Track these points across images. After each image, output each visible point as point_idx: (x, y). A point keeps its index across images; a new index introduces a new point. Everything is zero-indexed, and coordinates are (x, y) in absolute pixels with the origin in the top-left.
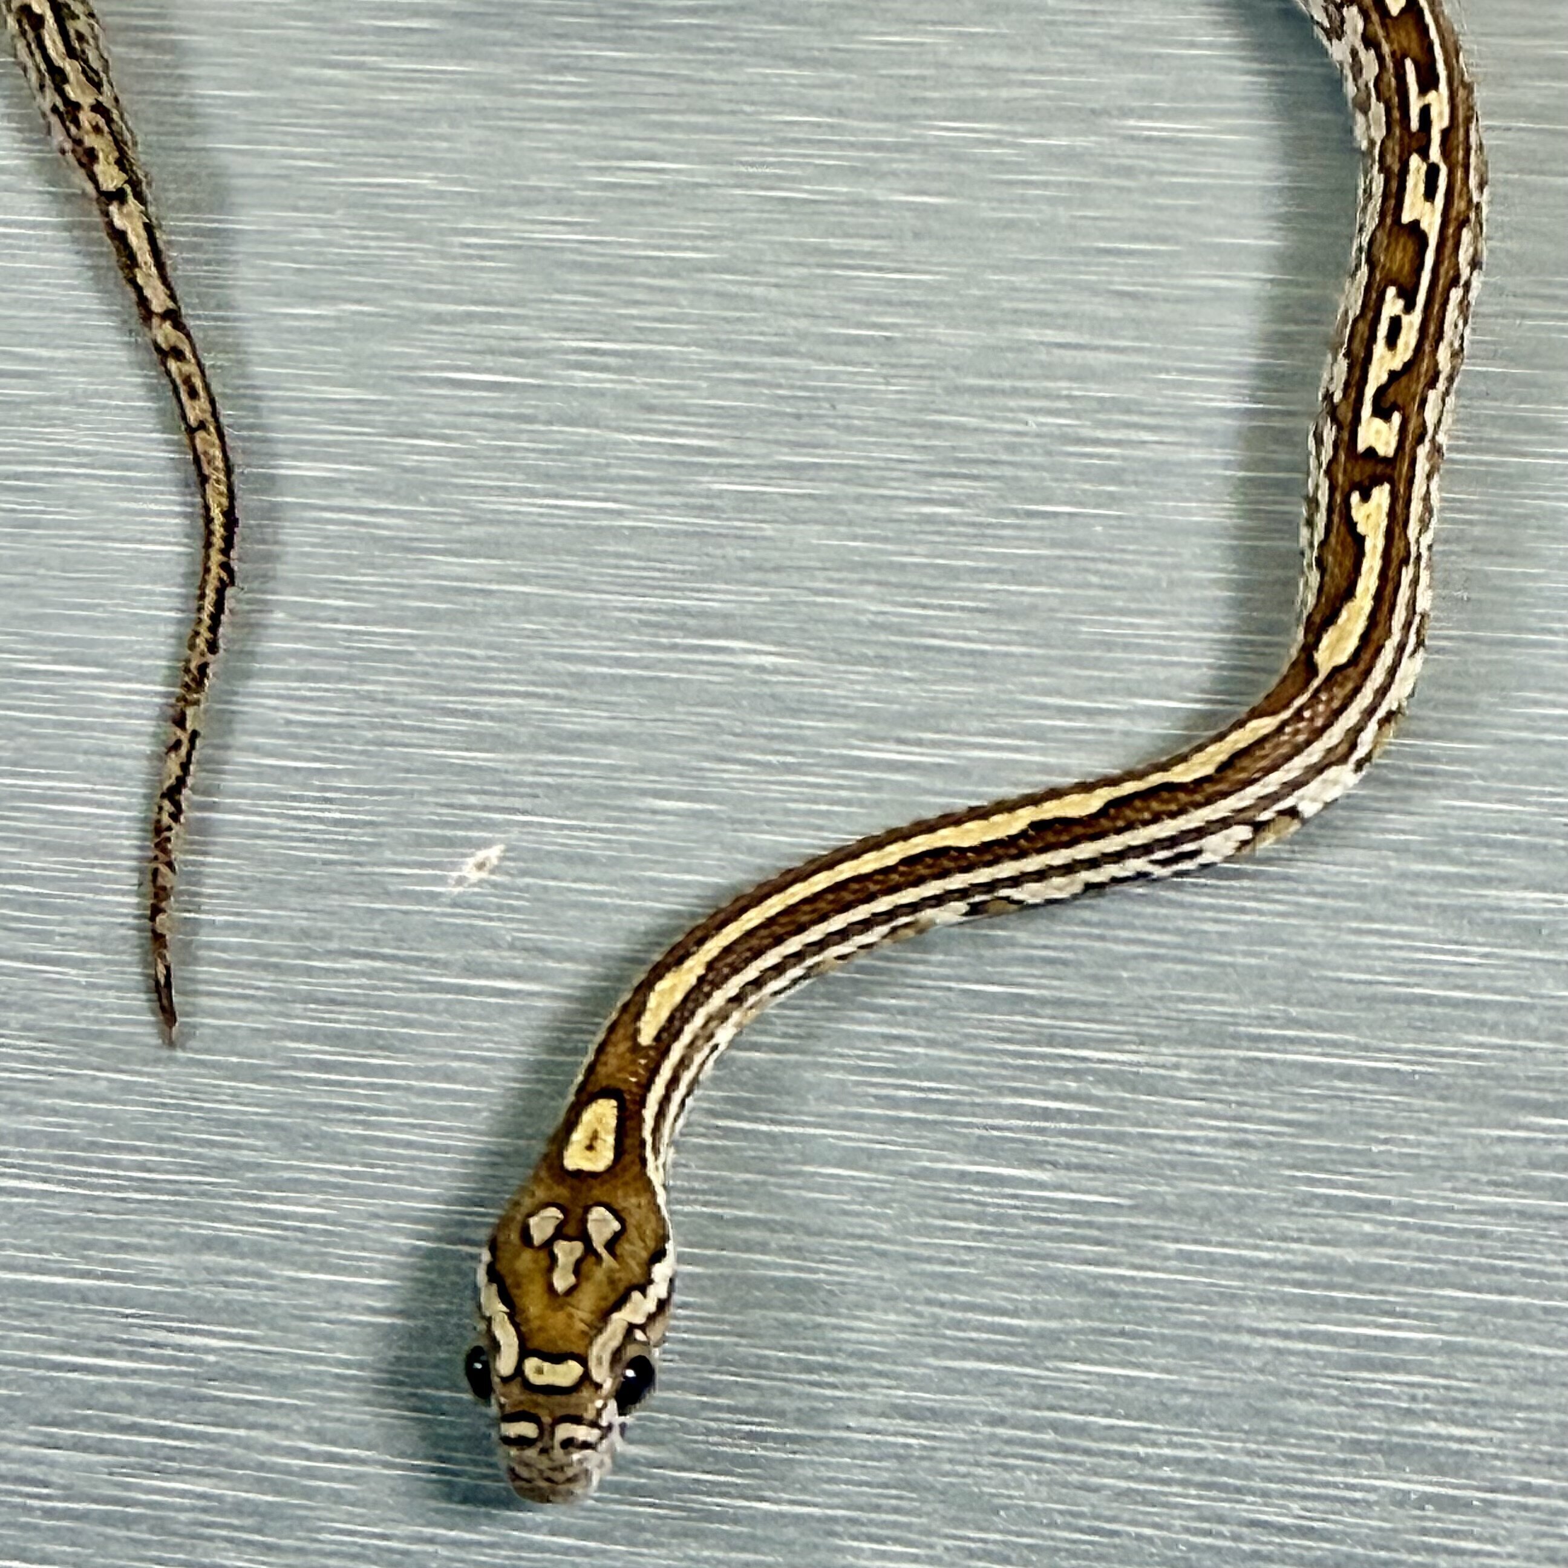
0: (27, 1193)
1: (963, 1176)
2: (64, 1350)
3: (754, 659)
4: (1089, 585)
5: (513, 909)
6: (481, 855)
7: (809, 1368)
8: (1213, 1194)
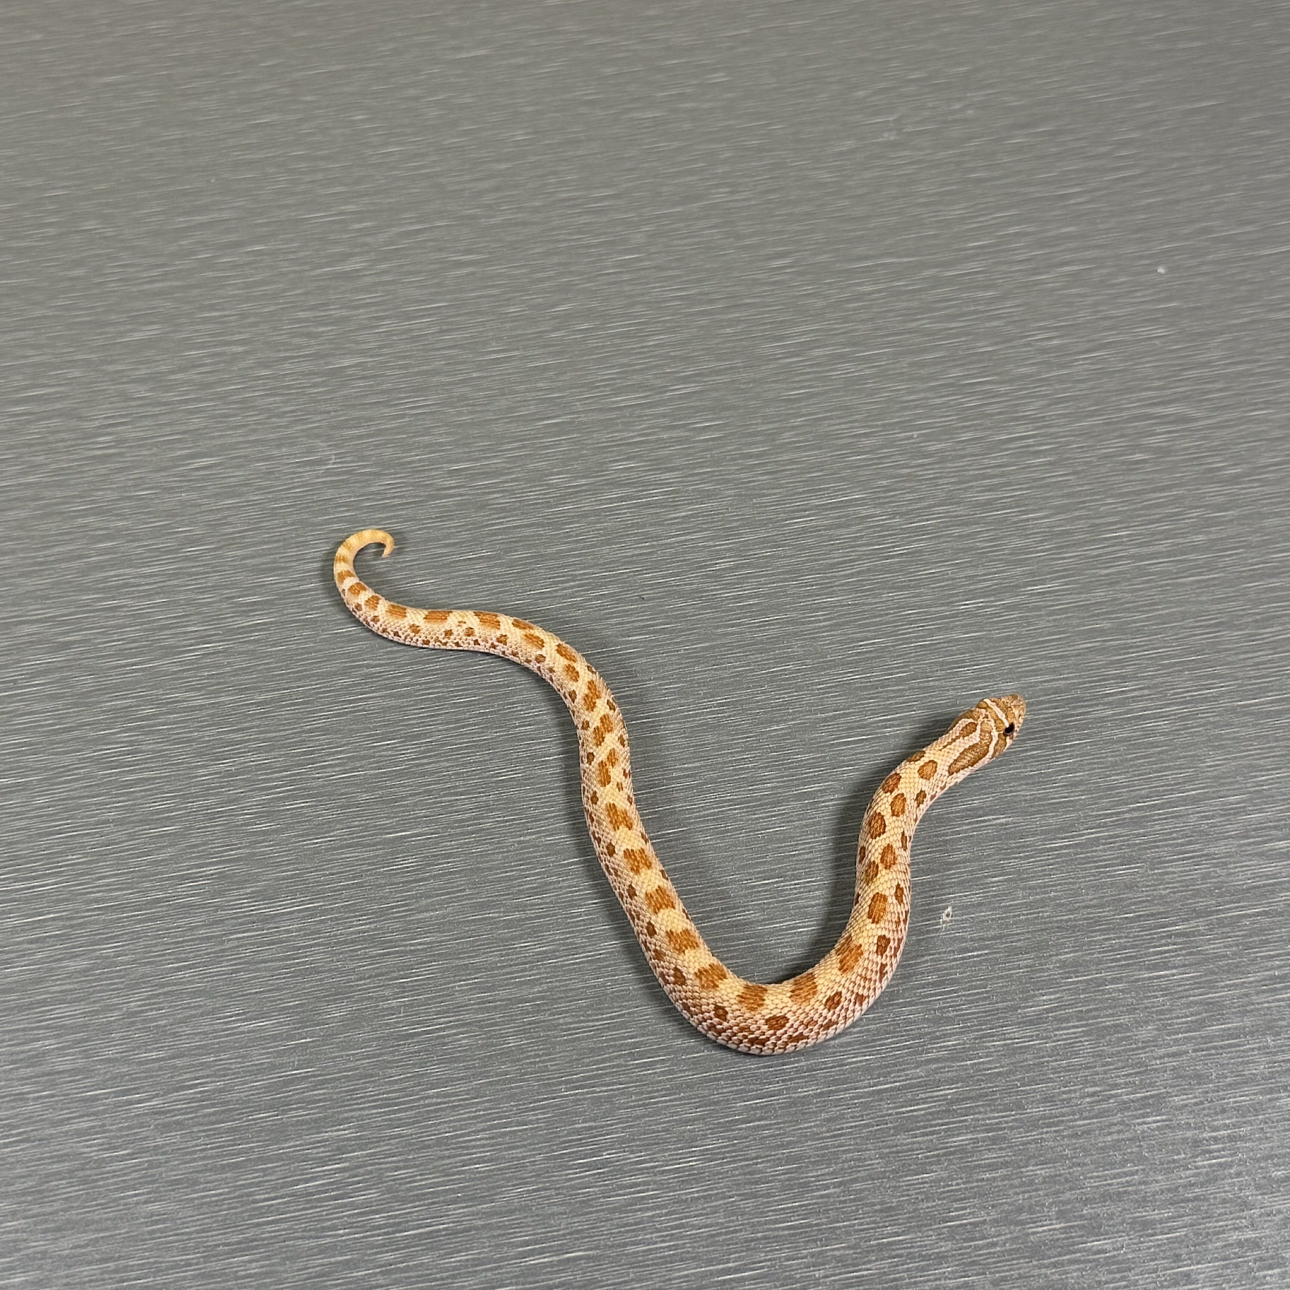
0: (861, 1061)
1: (1150, 978)
2: (902, 1107)
3: (998, 821)
4: (1095, 768)
5: (965, 928)
6: (946, 912)
7: (1134, 1050)
8: (1227, 965)
